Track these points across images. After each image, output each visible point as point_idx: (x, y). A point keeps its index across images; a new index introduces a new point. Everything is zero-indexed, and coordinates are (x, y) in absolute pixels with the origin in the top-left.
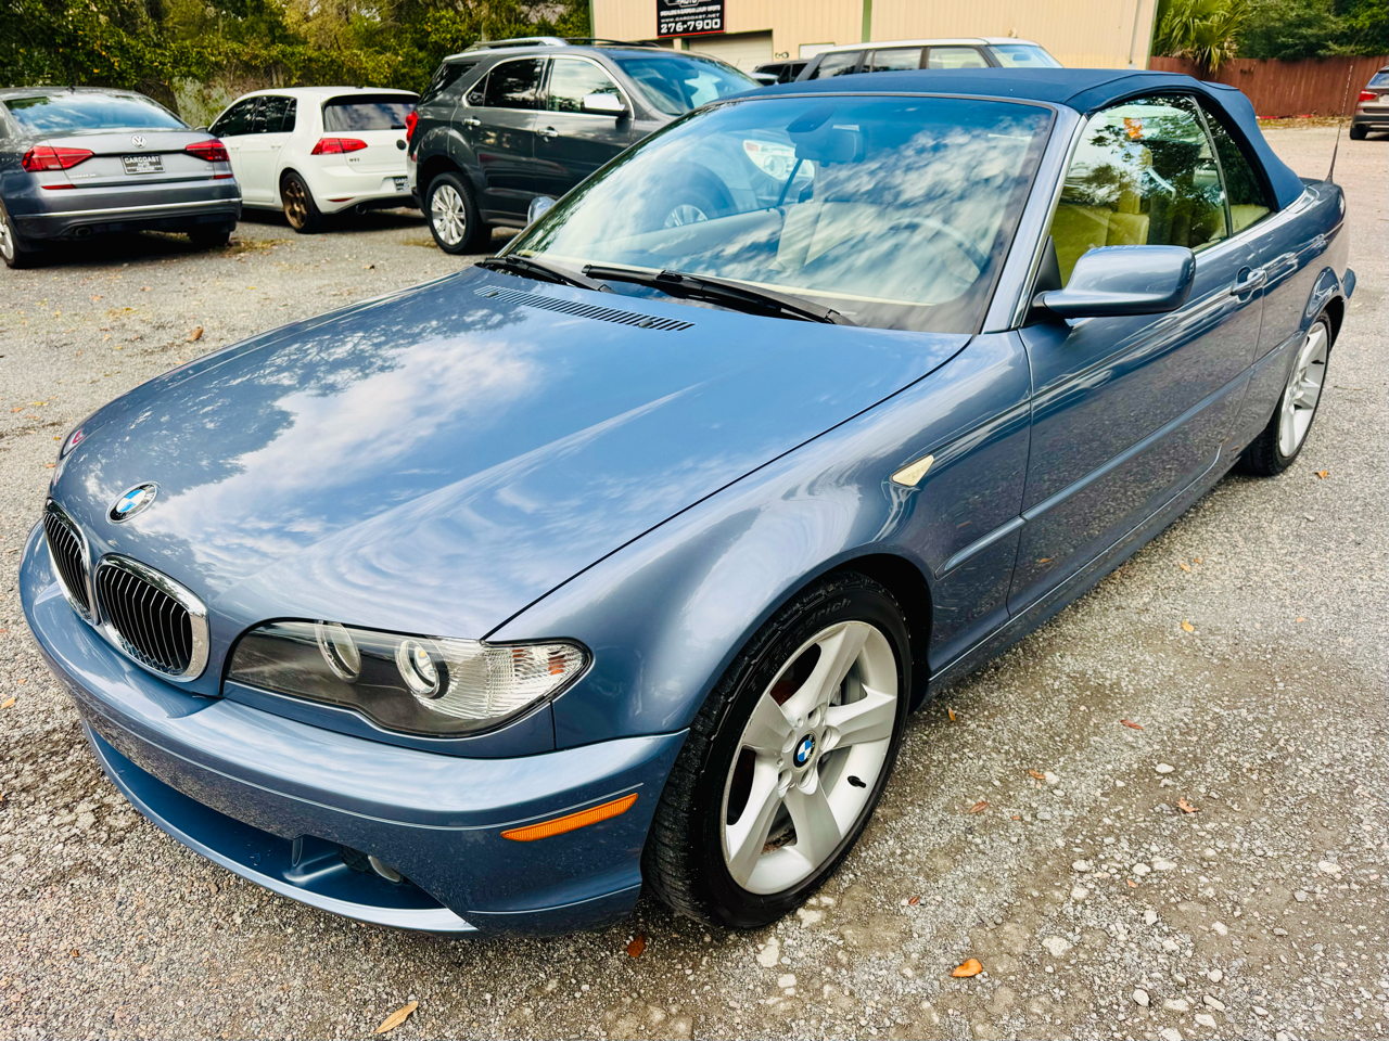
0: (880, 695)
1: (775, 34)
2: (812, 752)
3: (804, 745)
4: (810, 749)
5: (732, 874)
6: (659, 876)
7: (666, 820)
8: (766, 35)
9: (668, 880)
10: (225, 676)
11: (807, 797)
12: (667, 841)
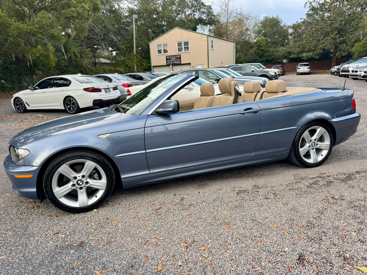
1: (191, 64)
8: (190, 64)
11: (80, 192)
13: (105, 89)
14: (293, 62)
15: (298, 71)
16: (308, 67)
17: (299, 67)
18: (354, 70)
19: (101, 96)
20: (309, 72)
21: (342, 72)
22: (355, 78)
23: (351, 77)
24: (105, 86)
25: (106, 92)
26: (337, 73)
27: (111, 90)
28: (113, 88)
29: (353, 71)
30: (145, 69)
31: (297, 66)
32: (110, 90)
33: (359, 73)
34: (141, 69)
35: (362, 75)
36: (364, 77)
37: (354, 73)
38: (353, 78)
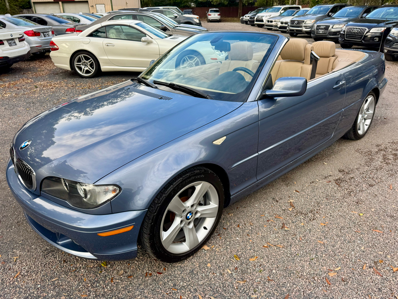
0: (214, 205)
1: (89, 2)
2: (192, 216)
3: (189, 214)
4: (191, 216)
5: (163, 245)
6: (143, 242)
7: (145, 226)
8: (87, 2)
9: (145, 243)
10: (40, 191)
11: (189, 229)
12: (145, 232)
13: (8, 40)
14: (201, 7)
15: (209, 18)
16: (219, 13)
17: (210, 13)
18: (270, 20)
19: (4, 52)
20: (219, 19)
21: (257, 21)
22: (270, 28)
23: (266, 27)
24: (7, 35)
25: (10, 45)
26: (251, 22)
27: (17, 41)
28: (19, 38)
29: (268, 21)
30: (21, 6)
31: (207, 12)
32: (15, 42)
33: (275, 24)
34: (16, 5)
35: (279, 26)
36: (281, 27)
37: (270, 23)
38: (267, 28)
